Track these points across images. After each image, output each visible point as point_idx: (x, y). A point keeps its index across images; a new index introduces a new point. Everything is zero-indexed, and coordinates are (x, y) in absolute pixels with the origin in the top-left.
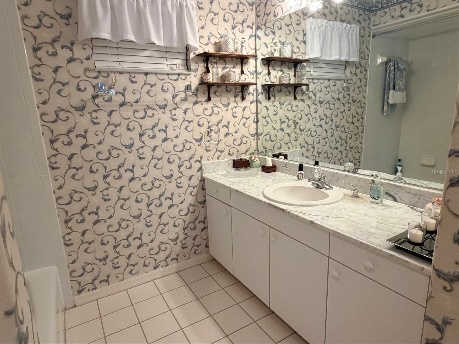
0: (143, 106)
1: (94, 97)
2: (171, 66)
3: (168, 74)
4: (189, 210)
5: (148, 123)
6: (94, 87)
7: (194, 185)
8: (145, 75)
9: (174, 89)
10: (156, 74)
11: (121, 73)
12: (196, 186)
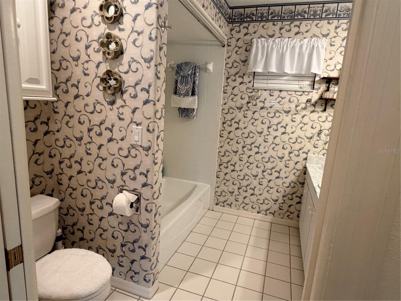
0: (274, 110)
1: (248, 103)
2: (301, 85)
3: (296, 91)
4: (290, 184)
5: (275, 121)
6: (249, 97)
7: (298, 169)
8: (280, 91)
9: (298, 101)
10: (287, 91)
11: (265, 90)
12: (300, 170)
